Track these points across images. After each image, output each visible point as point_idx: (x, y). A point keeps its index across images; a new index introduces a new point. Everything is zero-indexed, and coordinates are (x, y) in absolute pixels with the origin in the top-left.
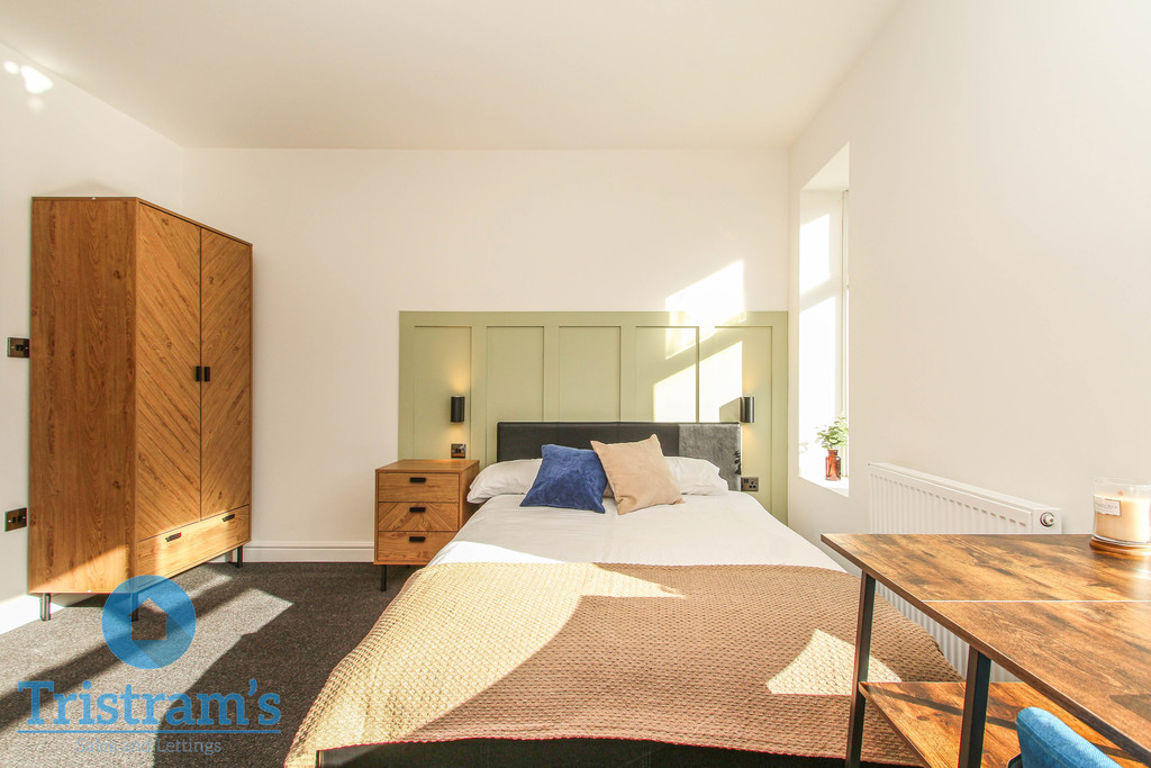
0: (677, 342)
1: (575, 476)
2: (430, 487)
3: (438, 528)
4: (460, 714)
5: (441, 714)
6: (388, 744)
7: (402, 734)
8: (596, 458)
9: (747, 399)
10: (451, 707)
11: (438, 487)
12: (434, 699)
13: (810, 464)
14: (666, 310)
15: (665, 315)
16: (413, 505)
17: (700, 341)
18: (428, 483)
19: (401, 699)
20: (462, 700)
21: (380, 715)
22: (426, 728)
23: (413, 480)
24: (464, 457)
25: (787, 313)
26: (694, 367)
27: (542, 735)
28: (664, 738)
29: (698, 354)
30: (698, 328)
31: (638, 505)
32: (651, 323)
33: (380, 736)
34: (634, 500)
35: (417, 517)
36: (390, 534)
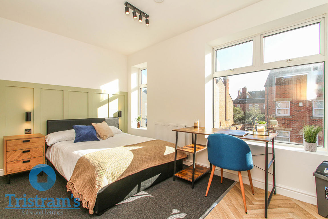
0: (103, 98)
1: (90, 132)
2: (31, 143)
3: (35, 156)
4: (125, 172)
5: (122, 174)
6: (113, 183)
7: (115, 180)
8: (94, 127)
9: (120, 112)
10: (123, 172)
11: (35, 142)
12: (120, 171)
13: (134, 125)
14: (101, 89)
15: (101, 90)
16: (24, 150)
17: (109, 97)
18: (31, 141)
19: (114, 174)
20: (125, 170)
21: (110, 178)
22: (119, 177)
23: (24, 142)
24: (31, 133)
25: (127, 93)
26: (107, 104)
27: (138, 171)
28: (154, 166)
29: (108, 101)
30: (108, 94)
31: (108, 137)
32: (97, 92)
33: (111, 182)
34: (106, 136)
35: (26, 154)
36: (12, 163)
